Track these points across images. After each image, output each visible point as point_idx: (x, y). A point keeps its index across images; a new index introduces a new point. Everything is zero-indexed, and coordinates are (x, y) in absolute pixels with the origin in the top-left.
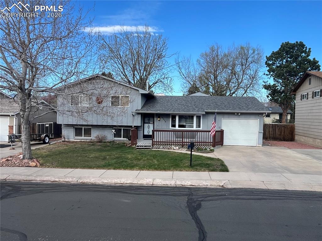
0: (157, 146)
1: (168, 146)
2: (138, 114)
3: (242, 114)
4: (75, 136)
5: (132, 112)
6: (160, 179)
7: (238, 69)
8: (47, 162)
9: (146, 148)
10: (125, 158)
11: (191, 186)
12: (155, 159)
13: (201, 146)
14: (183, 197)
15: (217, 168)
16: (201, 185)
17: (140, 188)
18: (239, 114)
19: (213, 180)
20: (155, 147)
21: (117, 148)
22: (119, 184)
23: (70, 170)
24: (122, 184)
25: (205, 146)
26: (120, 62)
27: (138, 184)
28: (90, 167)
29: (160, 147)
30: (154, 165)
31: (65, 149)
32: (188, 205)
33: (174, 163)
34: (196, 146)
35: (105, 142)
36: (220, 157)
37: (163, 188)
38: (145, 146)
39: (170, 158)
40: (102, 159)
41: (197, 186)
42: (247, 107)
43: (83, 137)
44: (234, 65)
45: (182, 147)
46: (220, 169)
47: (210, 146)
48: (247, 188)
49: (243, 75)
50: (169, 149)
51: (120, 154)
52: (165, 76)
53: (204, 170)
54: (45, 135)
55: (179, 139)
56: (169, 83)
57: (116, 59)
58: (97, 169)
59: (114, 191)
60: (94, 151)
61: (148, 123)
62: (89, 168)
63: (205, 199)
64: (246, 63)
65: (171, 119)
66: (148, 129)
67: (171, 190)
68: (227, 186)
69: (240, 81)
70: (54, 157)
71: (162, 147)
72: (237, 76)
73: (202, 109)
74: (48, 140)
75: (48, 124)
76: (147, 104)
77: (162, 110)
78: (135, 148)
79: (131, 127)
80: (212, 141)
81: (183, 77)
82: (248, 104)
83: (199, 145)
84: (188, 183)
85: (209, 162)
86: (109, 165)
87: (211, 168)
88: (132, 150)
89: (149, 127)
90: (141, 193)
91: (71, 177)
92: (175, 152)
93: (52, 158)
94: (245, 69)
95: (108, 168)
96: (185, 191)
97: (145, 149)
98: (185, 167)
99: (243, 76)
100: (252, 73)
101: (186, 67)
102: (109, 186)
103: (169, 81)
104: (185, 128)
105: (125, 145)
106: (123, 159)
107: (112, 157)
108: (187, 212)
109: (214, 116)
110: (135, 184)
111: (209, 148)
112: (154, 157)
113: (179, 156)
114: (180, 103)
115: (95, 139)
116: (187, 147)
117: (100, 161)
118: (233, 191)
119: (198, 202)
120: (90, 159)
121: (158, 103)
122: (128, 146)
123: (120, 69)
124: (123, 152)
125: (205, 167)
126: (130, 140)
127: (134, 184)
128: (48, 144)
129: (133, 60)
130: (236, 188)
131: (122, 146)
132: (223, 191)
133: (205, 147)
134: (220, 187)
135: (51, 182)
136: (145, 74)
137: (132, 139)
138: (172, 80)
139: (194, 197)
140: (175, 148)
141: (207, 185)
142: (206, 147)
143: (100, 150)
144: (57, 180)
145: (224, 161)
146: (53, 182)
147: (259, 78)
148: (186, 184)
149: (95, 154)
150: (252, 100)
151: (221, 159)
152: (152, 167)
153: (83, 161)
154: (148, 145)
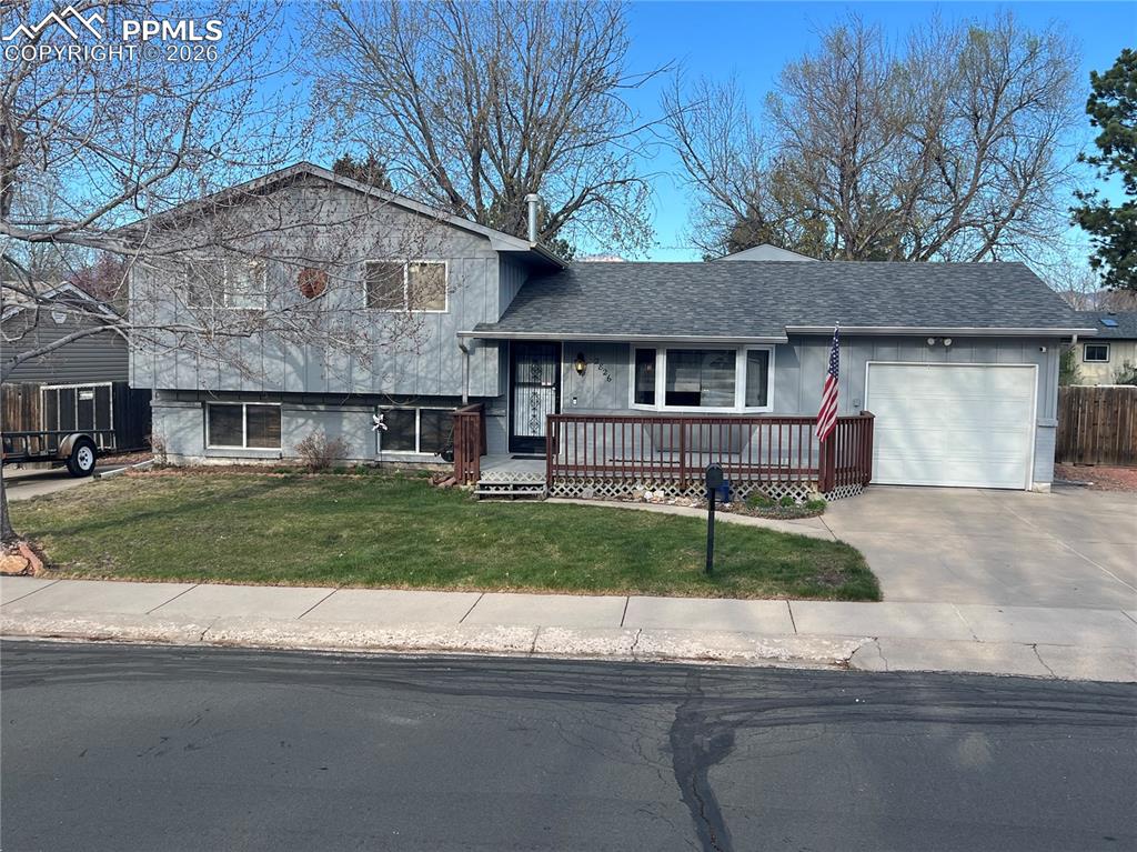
0: (571, 486)
1: (617, 487)
2: (487, 342)
3: (960, 341)
4: (211, 444)
5: (459, 335)
6: (567, 627)
7: (956, 135)
8: (77, 554)
9: (518, 493)
10: (421, 539)
11: (700, 659)
12: (552, 542)
13: (765, 489)
14: (657, 709)
15: (828, 581)
16: (747, 656)
17: (474, 665)
18: (948, 342)
19: (804, 637)
20: (562, 490)
21: (392, 493)
22: (384, 648)
23: (171, 589)
24: (395, 648)
25: (784, 485)
26: (412, 110)
27: (469, 650)
28: (262, 577)
29: (581, 490)
30: (547, 568)
31: (162, 500)
32: (672, 739)
33: (633, 561)
34: (745, 489)
35: (341, 470)
36: (848, 534)
37: (576, 668)
38: (516, 487)
39: (622, 538)
40: (320, 544)
41: (731, 661)
42: (986, 312)
43: (244, 447)
44: (937, 118)
45: (682, 491)
46: (840, 587)
47: (808, 489)
48: (954, 674)
49: (978, 164)
50: (620, 499)
51: (399, 522)
52: (614, 174)
53: (765, 592)
54: (75, 437)
55: (666, 458)
56: (632, 206)
57: (395, 97)
58: (293, 585)
59: (355, 680)
60: (290, 505)
61: (530, 385)
62: (258, 581)
63: (756, 718)
64: (994, 111)
65: (632, 367)
66: (532, 412)
67: (609, 678)
68: (863, 664)
69: (964, 191)
70: (112, 532)
71: (589, 490)
72: (950, 169)
73: (774, 318)
74: (90, 461)
75: (90, 389)
76: (530, 300)
77: (594, 327)
78: (472, 493)
79: (456, 400)
80: (815, 464)
81: (701, 175)
82: (989, 297)
83: (755, 484)
84: (691, 649)
85: (794, 557)
86: (349, 568)
87: (803, 586)
88: (455, 504)
89: (535, 403)
90: (472, 686)
91: (176, 618)
92: (648, 513)
93: (102, 534)
94: (990, 134)
95: (344, 580)
96: (673, 680)
97: (516, 497)
98: (684, 577)
99: (977, 171)
100: (1024, 155)
101: (713, 132)
102: (338, 659)
103: (632, 197)
104: (698, 405)
105: (431, 481)
106: (411, 541)
107: (364, 533)
108: (663, 773)
109: (829, 350)
110: (457, 649)
111: (804, 494)
112: (552, 531)
113: (664, 530)
114: (675, 292)
115: (297, 454)
116: (702, 492)
117: (309, 550)
118: (891, 684)
119: (721, 728)
120: (267, 542)
121: (578, 292)
122: (442, 485)
123: (412, 143)
124: (413, 513)
125: (776, 579)
126: (449, 458)
127: (450, 649)
128: (91, 479)
129: (475, 103)
130: (904, 672)
131: (416, 485)
132: (844, 683)
133: (784, 490)
134: (833, 668)
135: (86, 641)
136: (525, 165)
137: (457, 454)
138: (649, 190)
139: (706, 707)
140: (648, 495)
141: (776, 658)
142: (788, 490)
143: (318, 506)
144: (115, 630)
145: (863, 554)
146: (97, 639)
147: (1053, 175)
148: (679, 652)
149: (290, 521)
150: (1012, 277)
151: (852, 544)
152: (538, 575)
153: (235, 551)
154: (529, 482)
